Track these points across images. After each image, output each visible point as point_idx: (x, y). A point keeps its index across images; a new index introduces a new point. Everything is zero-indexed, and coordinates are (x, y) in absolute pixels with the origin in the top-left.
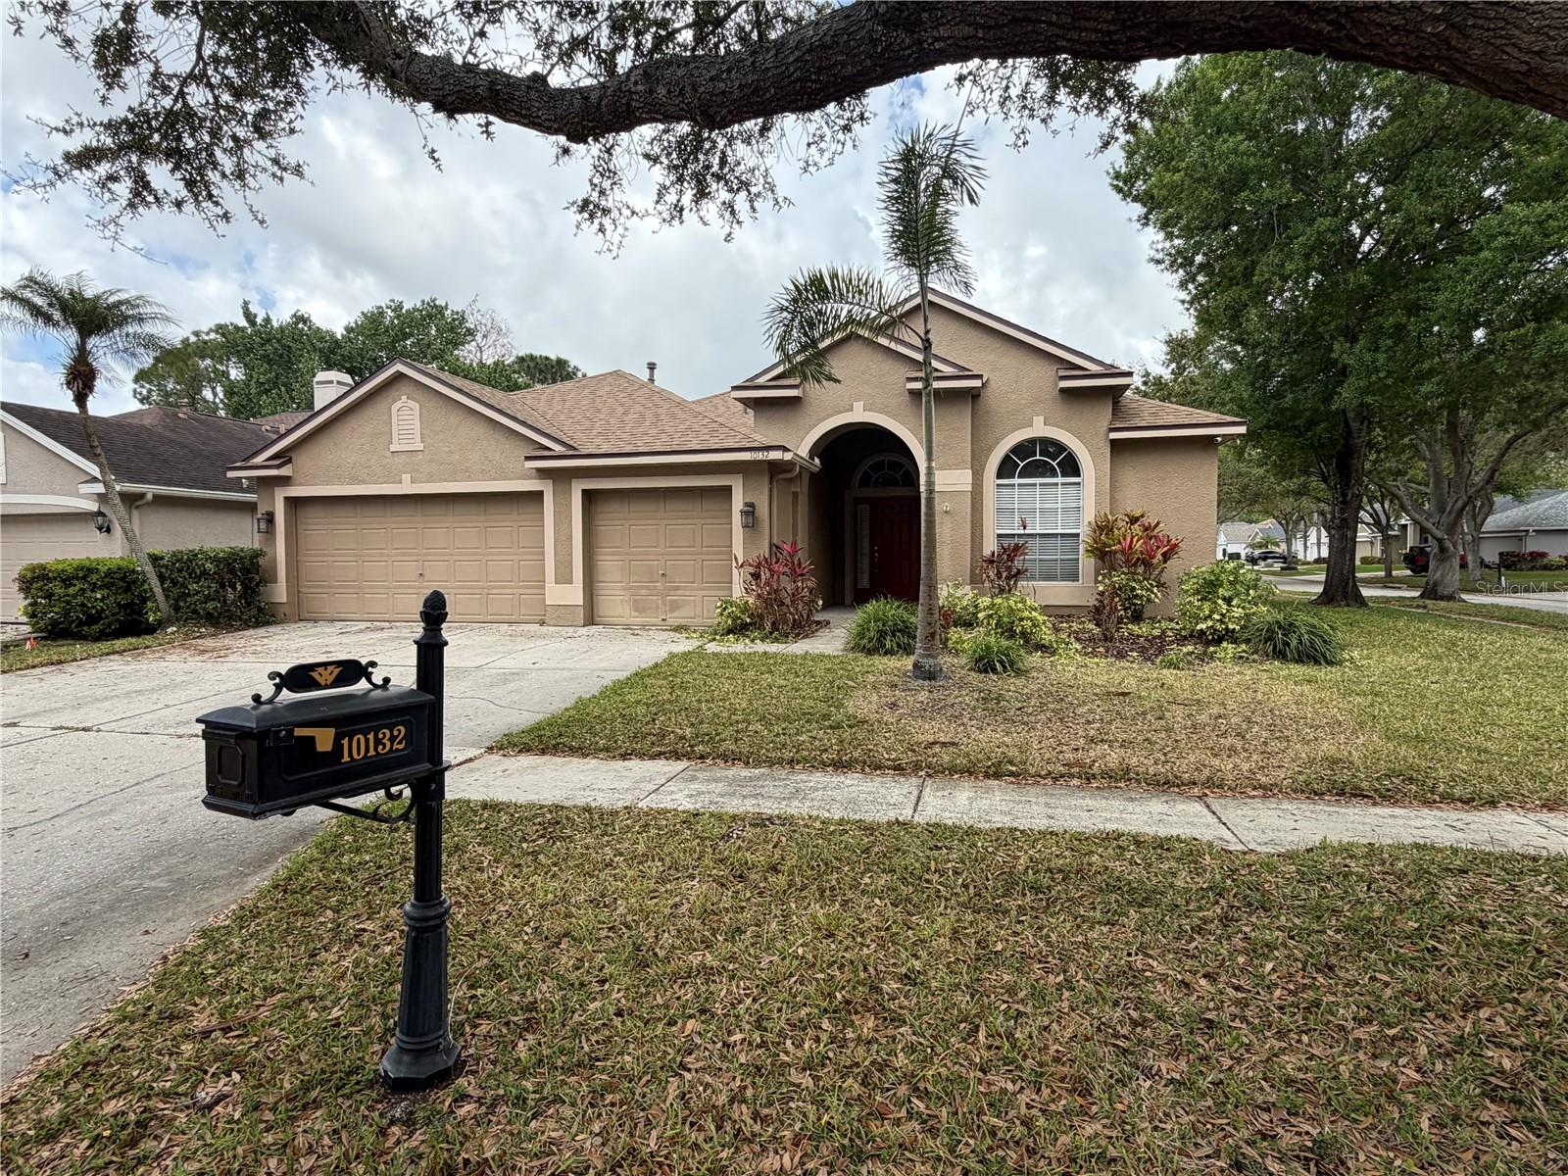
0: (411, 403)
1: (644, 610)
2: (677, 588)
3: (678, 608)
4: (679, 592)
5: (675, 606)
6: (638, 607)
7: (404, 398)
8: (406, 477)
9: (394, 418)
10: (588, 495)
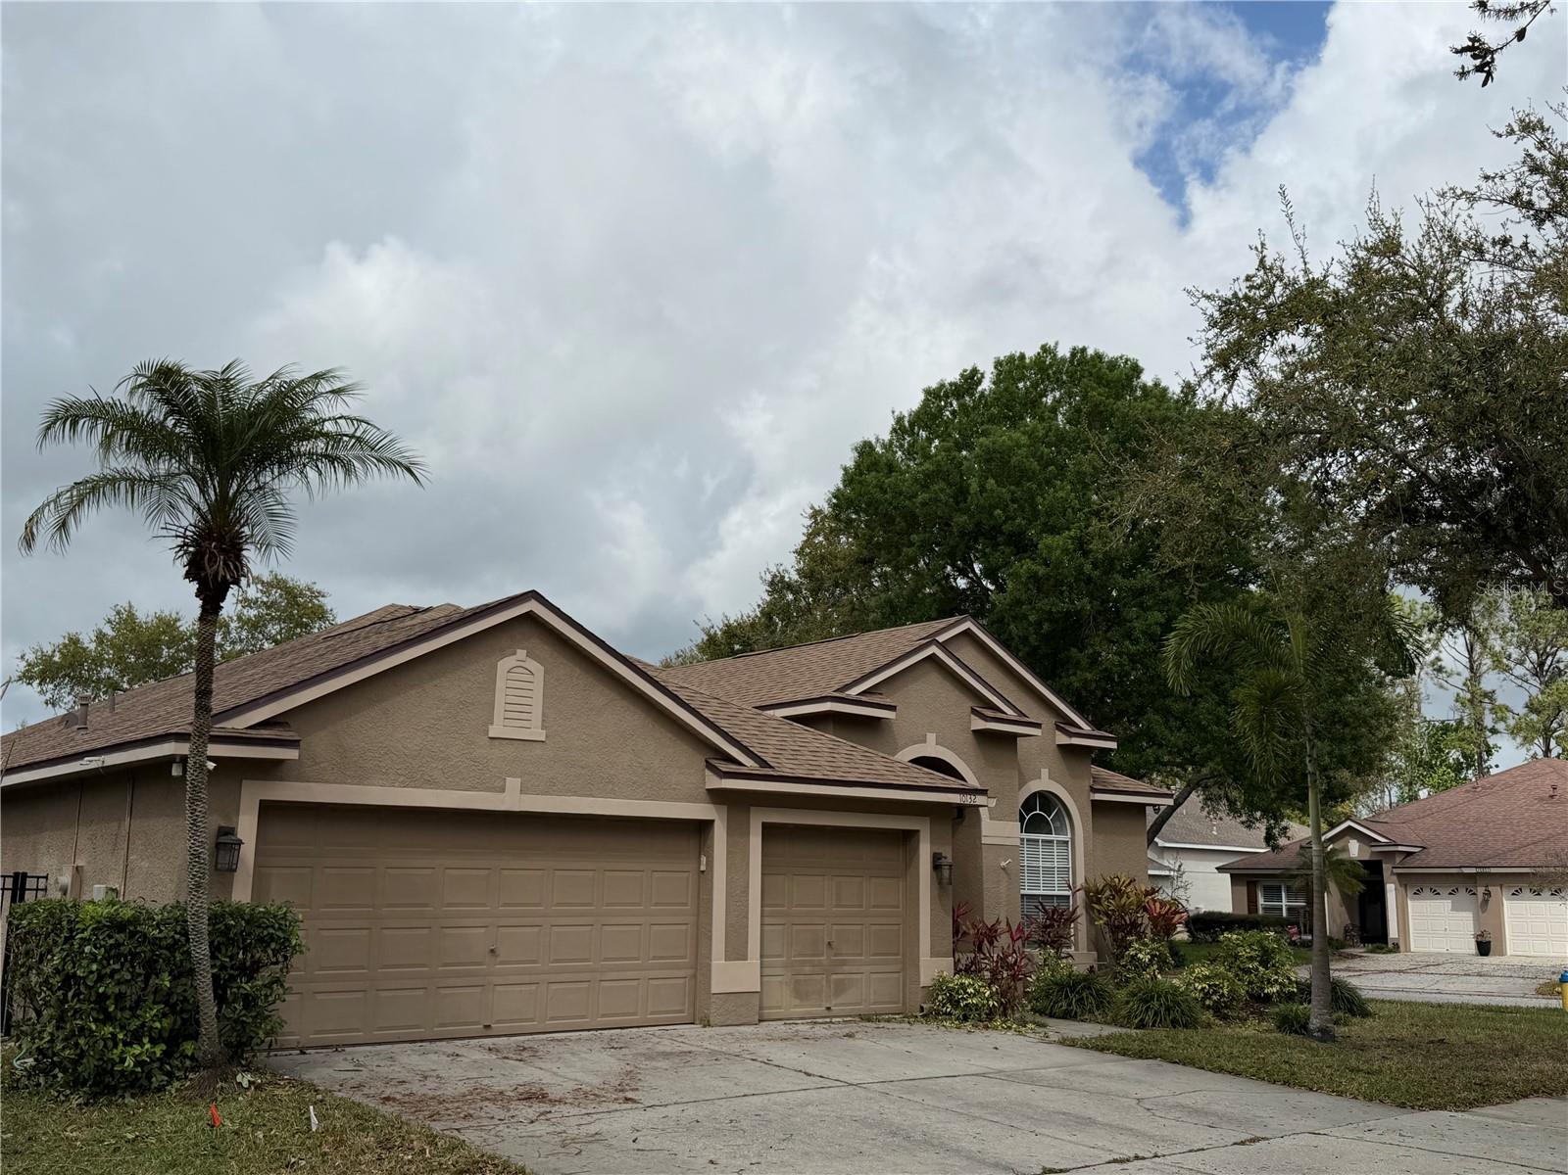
0: (532, 664)
1: (806, 995)
2: (844, 963)
3: (843, 990)
4: (846, 969)
5: (840, 988)
6: (800, 993)
7: (521, 653)
8: (513, 783)
9: (500, 684)
10: (769, 830)
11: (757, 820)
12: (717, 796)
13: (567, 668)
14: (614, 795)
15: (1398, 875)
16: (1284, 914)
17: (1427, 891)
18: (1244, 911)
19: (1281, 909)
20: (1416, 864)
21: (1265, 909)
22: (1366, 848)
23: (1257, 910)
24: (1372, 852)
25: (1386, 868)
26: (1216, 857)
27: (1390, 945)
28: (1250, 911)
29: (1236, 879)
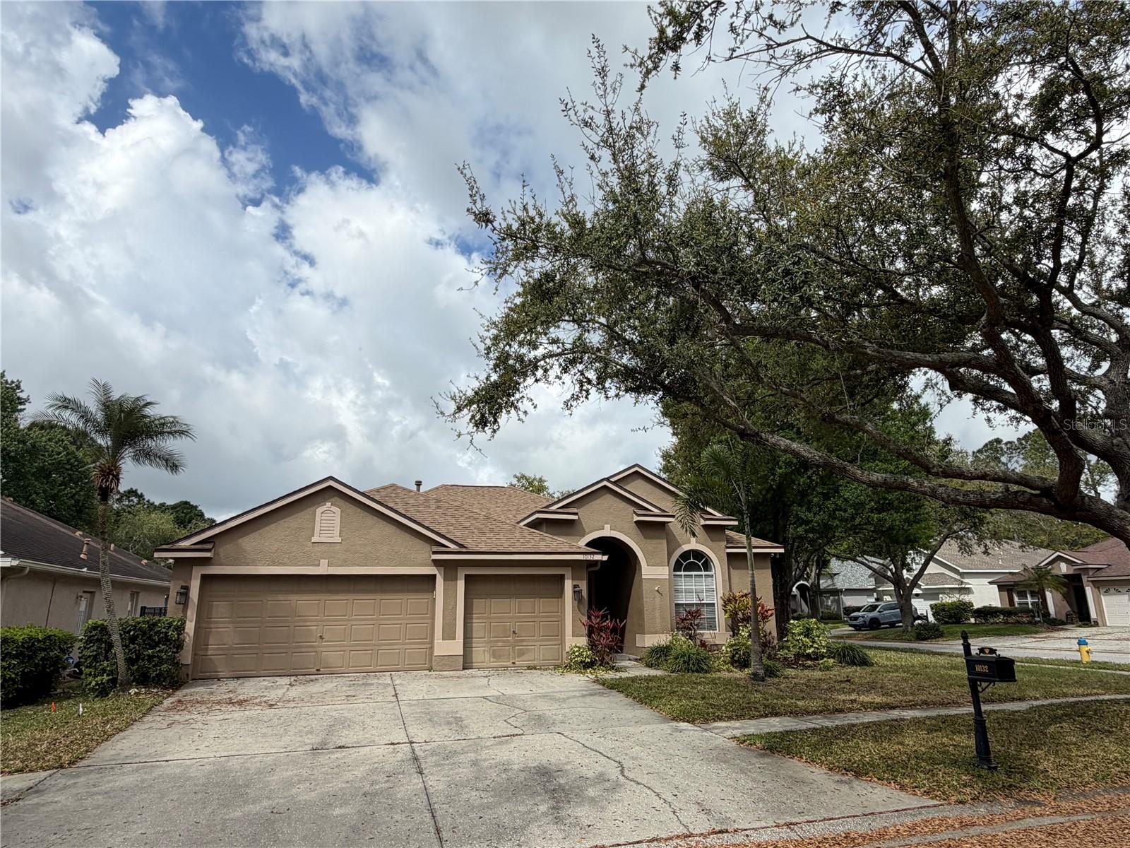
0: (334, 509)
1: (500, 657)
2: (523, 641)
3: (523, 654)
4: (525, 643)
5: (521, 653)
6: (496, 655)
7: (328, 504)
8: (324, 562)
9: (318, 519)
10: (468, 579)
11: (461, 573)
12: (437, 563)
13: (352, 509)
14: (378, 564)
15: (1092, 582)
16: (1030, 606)
17: (1112, 590)
18: (1007, 605)
19: (1028, 604)
20: (1103, 574)
21: (1019, 604)
22: (1070, 566)
23: (1014, 605)
24: (1075, 570)
25: (1084, 579)
26: (989, 576)
27: (1093, 623)
28: (1010, 605)
29: (1001, 588)
